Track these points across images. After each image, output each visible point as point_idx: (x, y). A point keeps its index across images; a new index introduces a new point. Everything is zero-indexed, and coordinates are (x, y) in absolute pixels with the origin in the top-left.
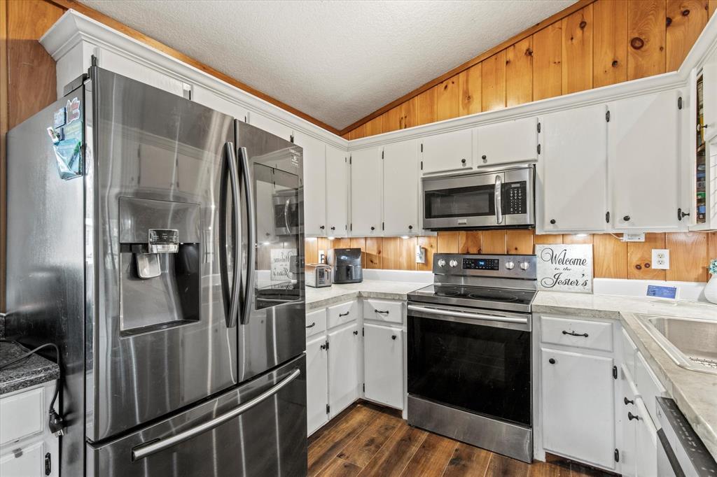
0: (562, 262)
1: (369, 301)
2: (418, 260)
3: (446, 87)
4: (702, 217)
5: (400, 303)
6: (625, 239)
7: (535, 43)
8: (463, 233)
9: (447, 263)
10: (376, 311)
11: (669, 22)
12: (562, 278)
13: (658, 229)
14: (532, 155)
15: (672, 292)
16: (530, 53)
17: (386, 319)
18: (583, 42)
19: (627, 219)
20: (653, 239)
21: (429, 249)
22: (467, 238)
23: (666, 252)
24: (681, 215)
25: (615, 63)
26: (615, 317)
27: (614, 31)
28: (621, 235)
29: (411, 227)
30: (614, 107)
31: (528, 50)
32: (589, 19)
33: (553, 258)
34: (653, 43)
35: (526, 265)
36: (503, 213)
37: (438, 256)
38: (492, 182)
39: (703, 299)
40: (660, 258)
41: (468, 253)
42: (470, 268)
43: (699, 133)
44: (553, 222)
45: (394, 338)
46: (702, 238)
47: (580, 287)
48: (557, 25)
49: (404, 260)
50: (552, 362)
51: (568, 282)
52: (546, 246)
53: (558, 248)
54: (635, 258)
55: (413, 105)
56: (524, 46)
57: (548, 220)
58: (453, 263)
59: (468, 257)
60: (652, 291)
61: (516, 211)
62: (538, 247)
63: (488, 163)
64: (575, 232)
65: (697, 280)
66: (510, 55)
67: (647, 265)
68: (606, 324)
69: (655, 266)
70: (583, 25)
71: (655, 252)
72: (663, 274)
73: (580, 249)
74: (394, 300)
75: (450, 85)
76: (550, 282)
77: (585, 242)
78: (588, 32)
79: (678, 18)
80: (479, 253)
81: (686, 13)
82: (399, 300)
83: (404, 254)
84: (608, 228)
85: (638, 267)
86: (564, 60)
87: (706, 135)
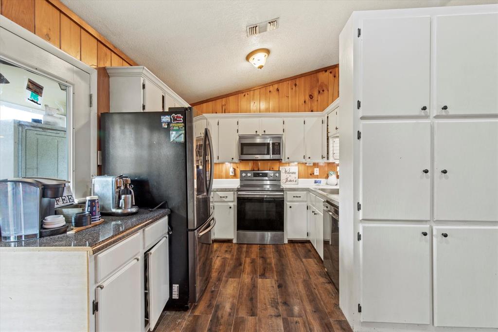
0: (289, 173)
1: (217, 192)
2: (231, 174)
3: (245, 95)
4: (328, 159)
5: (233, 192)
6: (307, 165)
7: (280, 86)
8: (252, 162)
9: (247, 175)
10: (221, 197)
11: (319, 92)
12: (289, 180)
13: (316, 161)
14: (281, 133)
15: (320, 182)
16: (278, 90)
17: (226, 200)
18: (296, 91)
19: (309, 158)
20: (315, 165)
21: (236, 169)
22: (253, 164)
23: (318, 169)
24: (323, 157)
25: (305, 102)
26: (308, 190)
27: (305, 90)
28: (306, 163)
29: (233, 159)
30: (306, 119)
31: (277, 89)
32: (297, 84)
33: (286, 171)
34: (315, 98)
35: (277, 175)
36: (273, 154)
37: (242, 172)
38: (269, 142)
39: (327, 184)
40: (317, 171)
41: (254, 170)
42: (256, 177)
43: (327, 134)
44: (288, 158)
45: (230, 208)
46: (327, 164)
47: (294, 183)
48: (287, 82)
49: (224, 174)
50: (290, 207)
51: (290, 181)
52: (283, 167)
53: (287, 168)
54: (310, 172)
55: (229, 100)
56: (276, 86)
57: (286, 157)
58: (249, 175)
59: (255, 172)
60: (316, 182)
61: (277, 154)
62: (281, 167)
63: (266, 134)
64: (293, 162)
65: (326, 178)
66: (271, 88)
67: (313, 174)
68: (305, 192)
69: (315, 174)
70: (296, 85)
71: (315, 169)
72: (317, 177)
73: (294, 168)
74: (230, 191)
75: (246, 95)
76: (285, 181)
77: (296, 166)
78: (297, 89)
79: (321, 91)
80: (258, 170)
81: (323, 91)
82: (232, 191)
83: (224, 171)
84: (304, 161)
85: (311, 174)
86: (290, 96)
87: (329, 135)
